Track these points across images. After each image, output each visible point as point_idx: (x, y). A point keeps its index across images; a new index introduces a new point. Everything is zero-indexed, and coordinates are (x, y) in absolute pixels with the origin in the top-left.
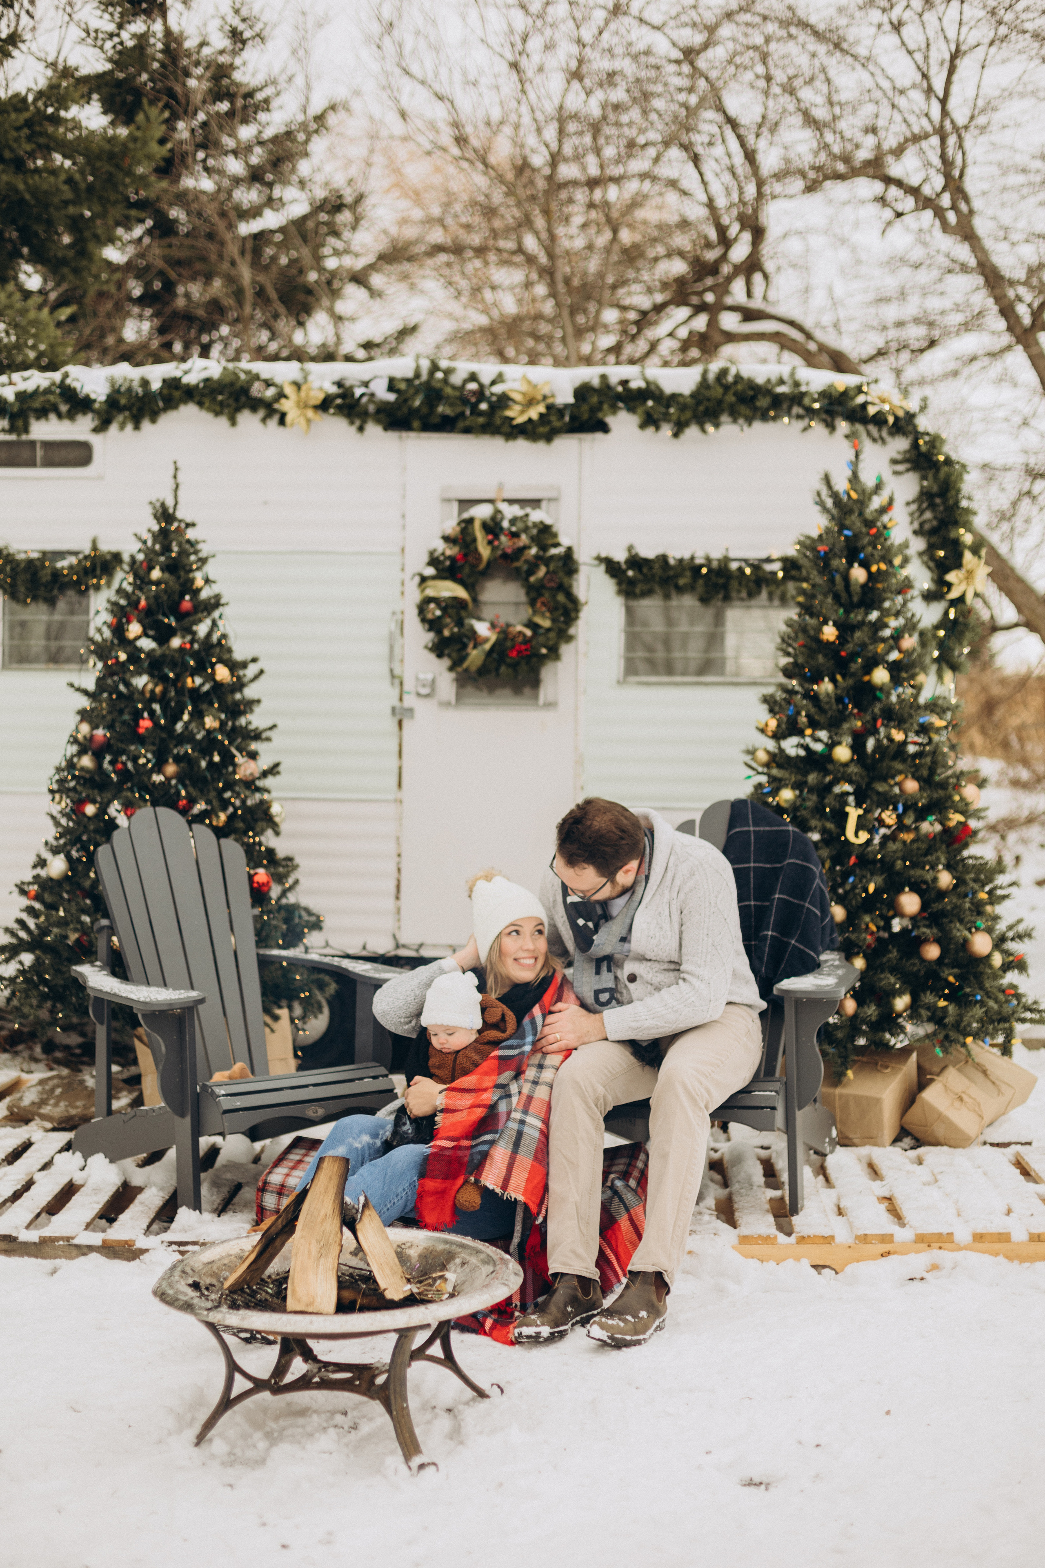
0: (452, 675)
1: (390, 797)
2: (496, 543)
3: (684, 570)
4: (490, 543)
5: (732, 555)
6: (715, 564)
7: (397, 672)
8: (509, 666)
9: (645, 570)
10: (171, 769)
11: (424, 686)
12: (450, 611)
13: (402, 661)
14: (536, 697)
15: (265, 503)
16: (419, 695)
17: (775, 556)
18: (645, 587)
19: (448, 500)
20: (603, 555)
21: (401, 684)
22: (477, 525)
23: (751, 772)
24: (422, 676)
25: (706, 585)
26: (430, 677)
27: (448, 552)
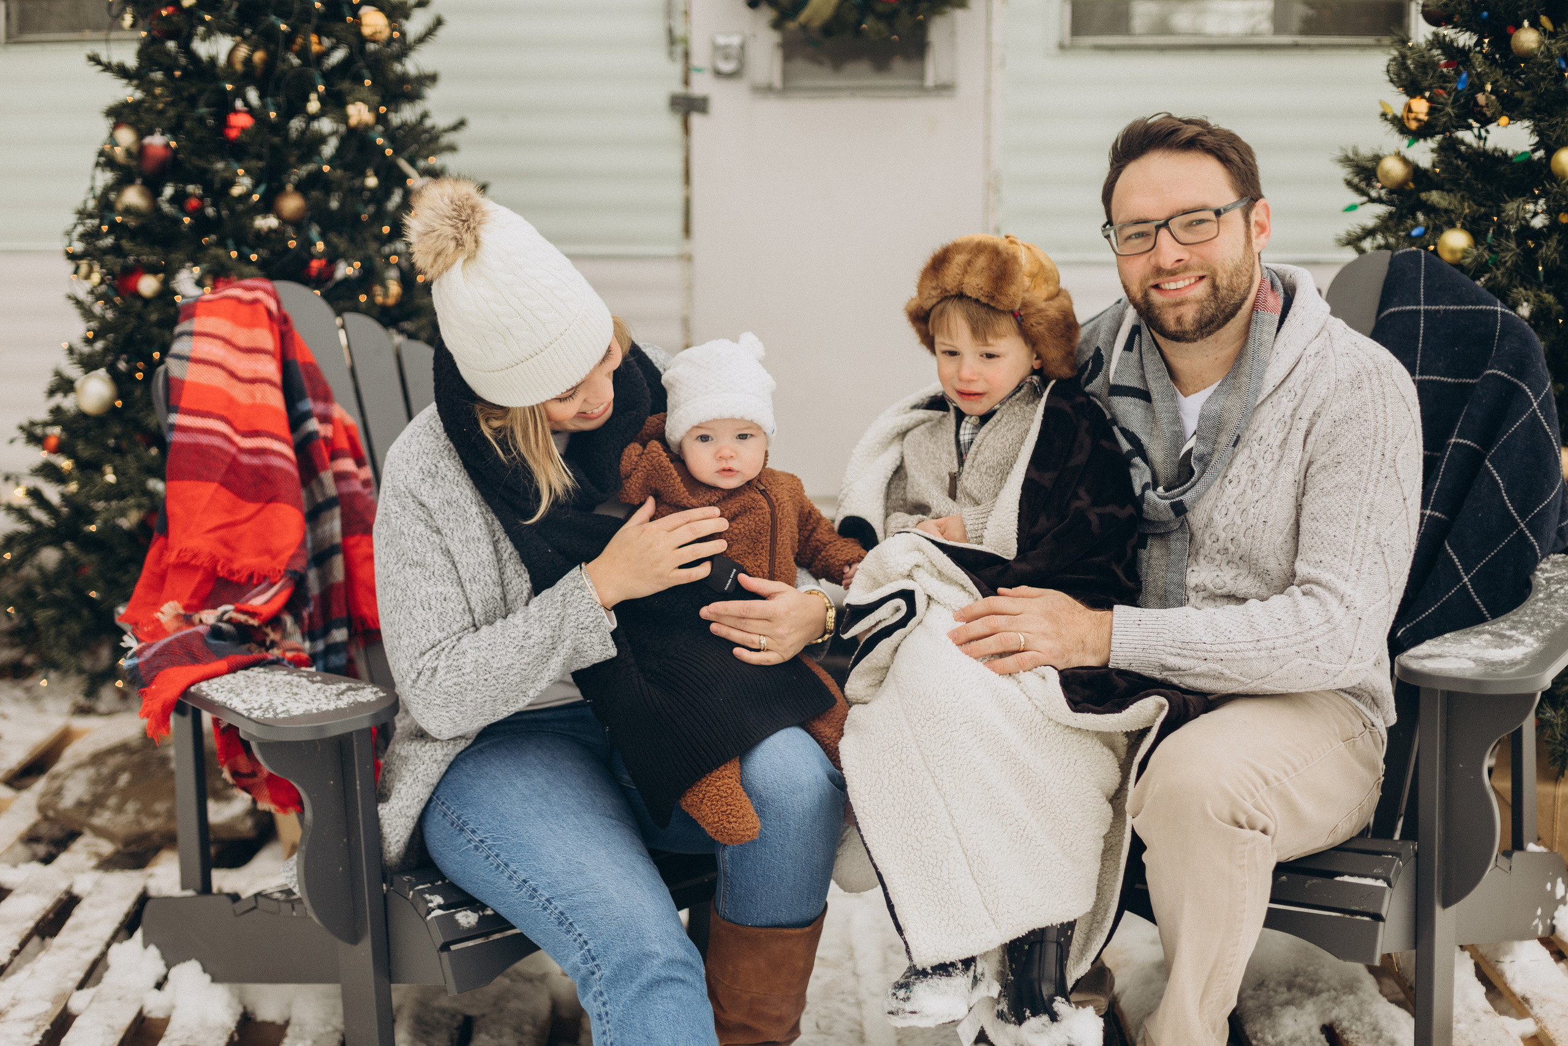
0: (774, 37)
1: (671, 250)
7: (679, 31)
8: (880, 16)
10: (292, 204)
11: (727, 58)
13: (686, 13)
14: (921, 76)
16: (718, 74)
21: (687, 55)
23: (1358, 199)
24: (721, 40)
26: (735, 41)
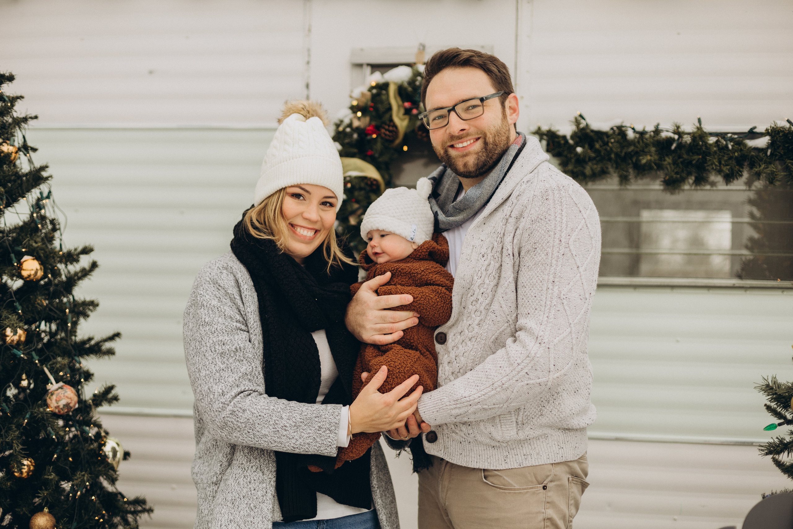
2: (415, 112)
3: (647, 145)
4: (407, 112)
5: (708, 128)
6: (687, 139)
9: (597, 146)
12: (356, 193)
15: (151, 72)
17: (761, 129)
18: (598, 168)
19: (360, 66)
20: (545, 128)
22: (392, 90)
25: (675, 163)
27: (356, 123)
